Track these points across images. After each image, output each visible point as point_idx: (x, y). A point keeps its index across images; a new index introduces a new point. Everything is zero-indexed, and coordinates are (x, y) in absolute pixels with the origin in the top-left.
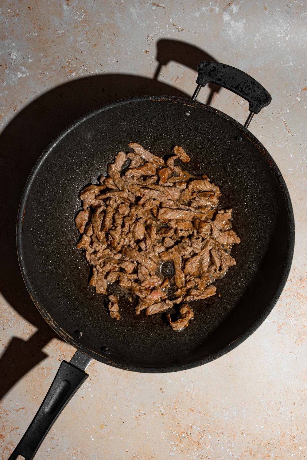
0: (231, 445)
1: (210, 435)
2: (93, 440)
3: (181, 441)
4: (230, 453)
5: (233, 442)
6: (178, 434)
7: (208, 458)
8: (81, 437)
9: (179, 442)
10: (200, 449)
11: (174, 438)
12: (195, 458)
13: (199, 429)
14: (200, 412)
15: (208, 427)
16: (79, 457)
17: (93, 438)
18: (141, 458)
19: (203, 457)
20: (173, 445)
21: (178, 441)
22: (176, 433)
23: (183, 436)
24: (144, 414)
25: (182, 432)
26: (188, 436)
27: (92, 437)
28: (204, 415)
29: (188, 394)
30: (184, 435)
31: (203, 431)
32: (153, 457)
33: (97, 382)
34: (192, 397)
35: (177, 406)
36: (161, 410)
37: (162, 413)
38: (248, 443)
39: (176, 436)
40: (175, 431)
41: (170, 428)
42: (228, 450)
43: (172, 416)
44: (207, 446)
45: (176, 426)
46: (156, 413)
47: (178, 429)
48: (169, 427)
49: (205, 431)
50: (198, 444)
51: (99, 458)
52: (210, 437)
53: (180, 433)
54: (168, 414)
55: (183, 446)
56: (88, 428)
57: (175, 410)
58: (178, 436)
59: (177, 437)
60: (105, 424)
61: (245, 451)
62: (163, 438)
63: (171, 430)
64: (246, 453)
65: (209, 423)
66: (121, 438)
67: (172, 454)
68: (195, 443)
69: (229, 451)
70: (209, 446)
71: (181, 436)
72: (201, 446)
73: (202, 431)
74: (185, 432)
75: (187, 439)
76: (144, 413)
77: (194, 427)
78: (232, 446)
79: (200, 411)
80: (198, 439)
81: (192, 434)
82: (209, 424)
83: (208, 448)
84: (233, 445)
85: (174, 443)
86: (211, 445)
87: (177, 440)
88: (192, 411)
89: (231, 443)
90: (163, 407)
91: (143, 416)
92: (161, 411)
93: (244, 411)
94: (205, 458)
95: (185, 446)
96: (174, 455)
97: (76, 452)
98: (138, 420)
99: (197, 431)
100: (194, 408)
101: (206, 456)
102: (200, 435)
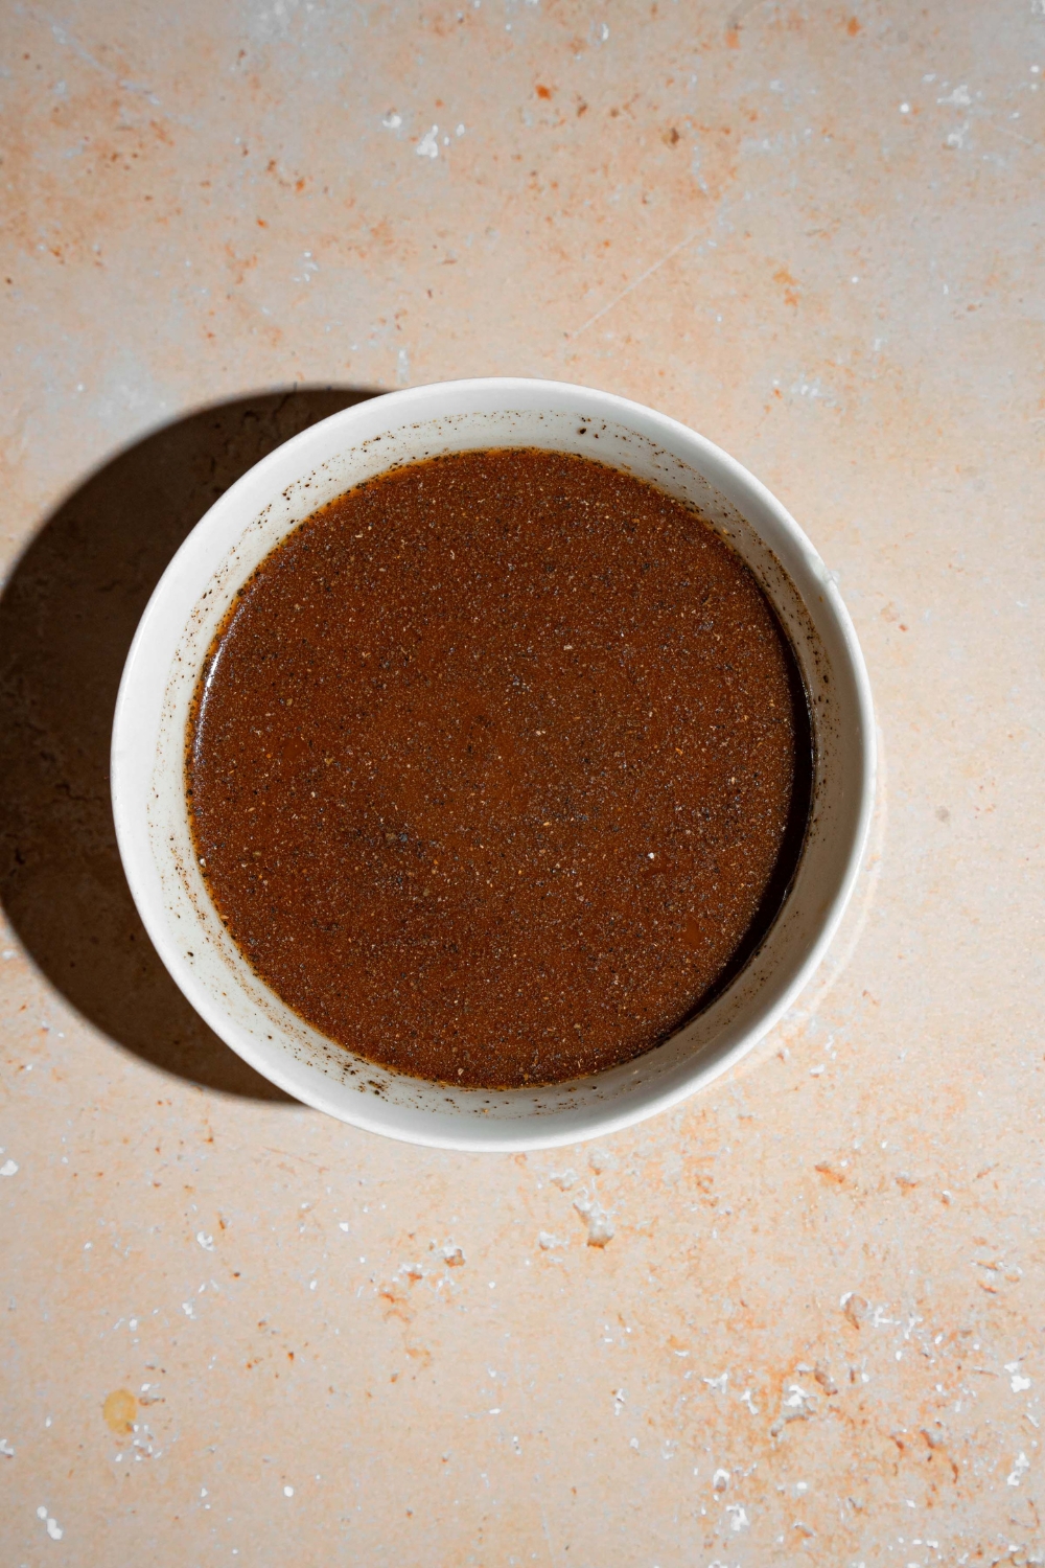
1: (1012, 1366)
2: (55, 1533)
3: (781, 1451)
6: (747, 1396)
9: (768, 1455)
10: (946, 1492)
11: (721, 1426)
13: (917, 1326)
14: (906, 1185)
15: (991, 1305)
17: (51, 1525)
20: (721, 1488)
21: (758, 1449)
22: (732, 1383)
23: (794, 1401)
24: (450, 1262)
25: (784, 1366)
26: (834, 1401)
27: (42, 1512)
28: (945, 1201)
29: (787, 1053)
30: (802, 1392)
31: (953, 1337)
33: (36, 1051)
34: (820, 1069)
35: (711, 1159)
36: (586, 1206)
37: (597, 1233)
39: (735, 1406)
40: (722, 1368)
41: (681, 1348)
43: (683, 1248)
44: (1007, 1466)
45: (722, 1326)
46: (544, 1235)
47: (744, 1350)
48: (672, 1340)
49: (966, 1333)
50: (927, 1452)
52: (1020, 1383)
53: (764, 1379)
54: (643, 1231)
55: (802, 1486)
57: (695, 1193)
58: (754, 1410)
59: (748, 1415)
60: (145, 1388)
62: (634, 1442)
63: (691, 1363)
65: (993, 1267)
66: (288, 1491)
68: (900, 1445)
70: (1022, 1460)
71: (772, 1401)
72: (955, 1469)
73: (944, 1343)
74: (802, 1367)
75: (831, 1430)
76: (450, 1252)
77: (879, 1318)
79: (904, 1173)
80: (923, 1411)
81: (865, 1378)
82: (991, 1274)
83: (1011, 1480)
85: (722, 1474)
86: (1035, 1455)
87: (751, 1439)
88: (838, 1187)
90: (600, 1186)
91: (449, 1276)
92: (585, 1217)
95: (819, 1485)
98: (407, 1320)
99: (907, 1343)
100: (856, 1152)
101: (1013, 1548)
102: (936, 1380)
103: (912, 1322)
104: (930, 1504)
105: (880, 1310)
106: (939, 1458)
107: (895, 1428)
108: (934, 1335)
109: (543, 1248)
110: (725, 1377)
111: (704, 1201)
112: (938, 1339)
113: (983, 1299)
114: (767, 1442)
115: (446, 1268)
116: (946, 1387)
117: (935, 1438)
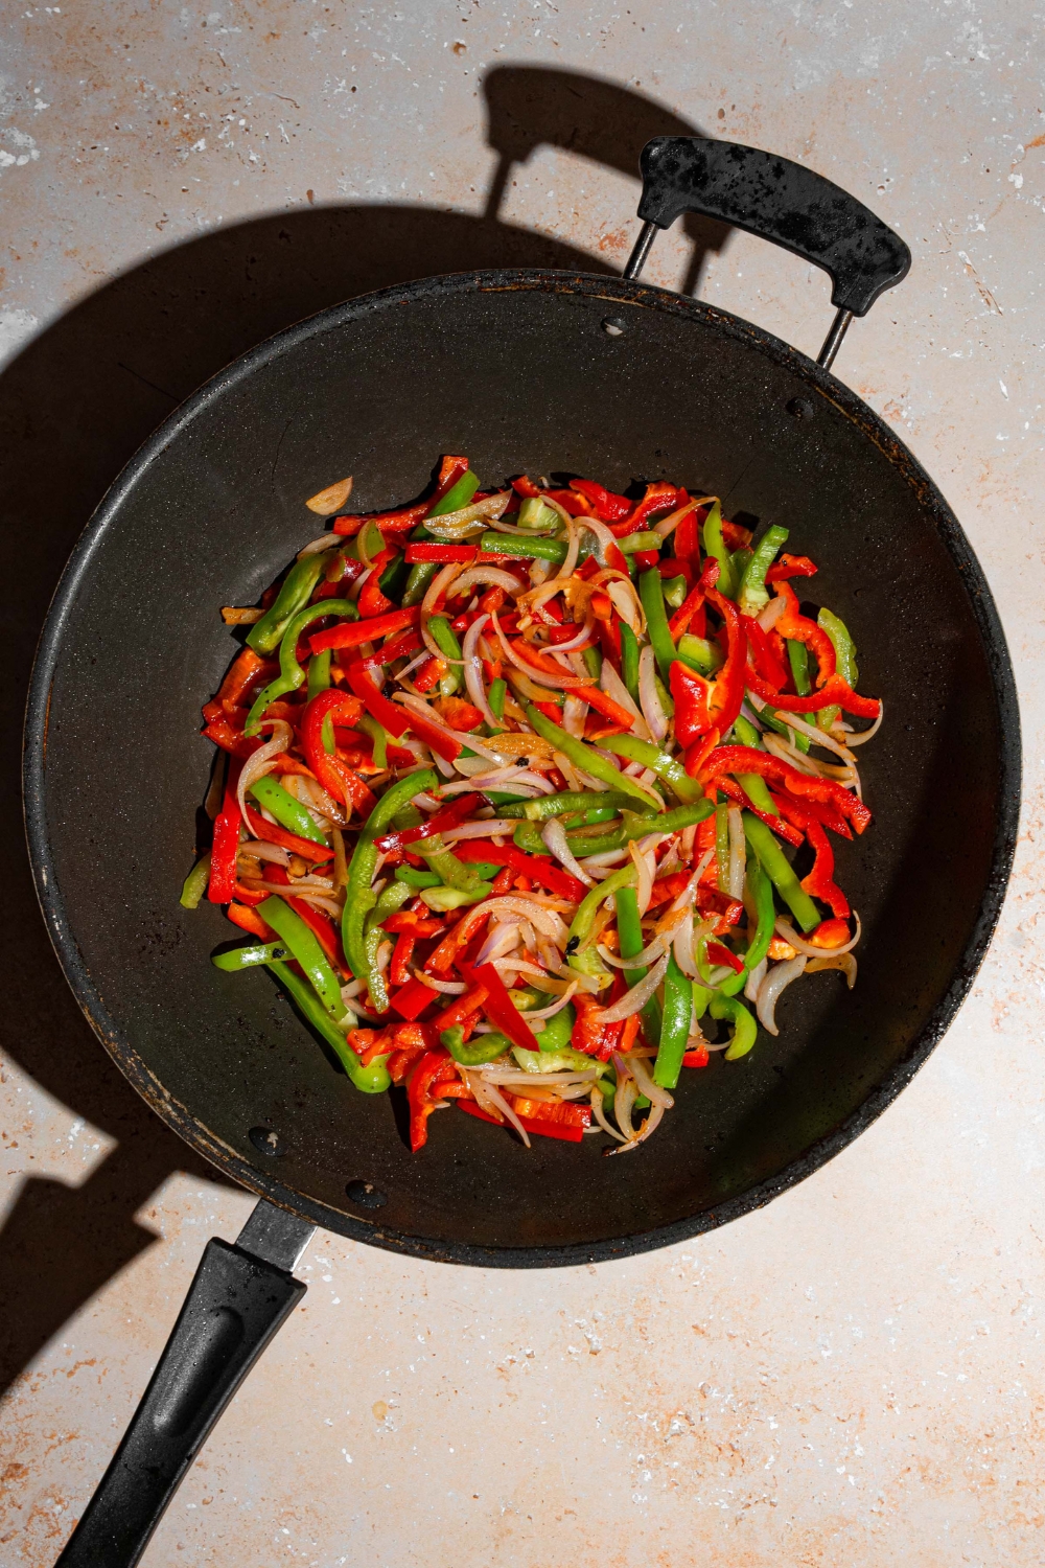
0: (852, 1451)
1: (771, 1418)
2: (349, 1460)
3: (669, 1448)
4: (851, 1479)
5: (857, 1438)
6: (655, 1423)
7: (772, 1504)
8: (306, 1452)
9: (662, 1450)
10: (738, 1470)
11: (643, 1436)
12: (725, 1506)
13: (732, 1398)
14: (731, 1337)
15: (764, 1391)
16: (303, 1528)
17: (348, 1457)
18: (530, 1518)
19: (751, 1501)
20: (641, 1463)
21: (658, 1446)
22: (649, 1418)
23: (675, 1427)
24: (528, 1356)
25: (672, 1411)
26: (693, 1428)
27: (344, 1451)
28: (748, 1345)
29: (683, 1275)
30: (679, 1424)
31: (746, 1404)
32: (571, 1512)
33: (351, 1250)
34: (697, 1283)
35: (647, 1319)
36: (590, 1336)
37: (594, 1348)
38: (914, 1438)
39: (649, 1428)
40: (645, 1411)
41: (627, 1401)
42: (841, 1470)
43: (632, 1357)
44: (765, 1461)
45: (646, 1393)
46: (570, 1348)
47: (655, 1403)
48: (624, 1397)
49: (753, 1403)
50: (732, 1453)
51: (373, 1526)
52: (774, 1426)
53: (662, 1416)
54: (614, 1349)
55: (676, 1464)
56: (328, 1421)
57: (638, 1334)
58: (657, 1430)
59: (655, 1432)
60: (391, 1401)
61: (904, 1467)
62: (604, 1440)
63: (631, 1408)
64: (907, 1475)
65: (766, 1375)
66: (452, 1450)
67: (640, 1498)
68: (720, 1449)
69: (846, 1474)
70: (772, 1459)
71: (666, 1426)
72: (743, 1461)
73: (742, 1407)
74: (680, 1413)
75: (691, 1440)
76: (528, 1351)
77: (714, 1394)
78: (857, 1452)
79: (731, 1332)
80: (731, 1435)
81: (707, 1419)
82: (765, 1378)
83: (767, 1467)
84: (859, 1451)
85: (641, 1456)
86: (778, 1456)
87: (655, 1442)
88: (702, 1335)
89: (852, 1442)
90: (597, 1328)
91: (527, 1363)
92: (589, 1341)
93: (890, 1322)
94: (759, 1504)
95: (684, 1464)
96: (646, 1498)
97: (290, 1509)
98: (508, 1380)
99: (726, 1406)
100: (710, 1321)
101: (765, 1495)
102: (738, 1422)
103: (729, 1396)
104: (731, 1475)
105: (715, 1390)
106: (736, 1455)
107: (718, 1441)
108: (738, 1402)
109: (570, 1353)
110: (646, 1415)
111: (642, 1338)
112: (740, 1404)
113: (761, 1388)
114: (662, 1444)
115: (527, 1359)
116: (742, 1425)
117: (736, 1447)
